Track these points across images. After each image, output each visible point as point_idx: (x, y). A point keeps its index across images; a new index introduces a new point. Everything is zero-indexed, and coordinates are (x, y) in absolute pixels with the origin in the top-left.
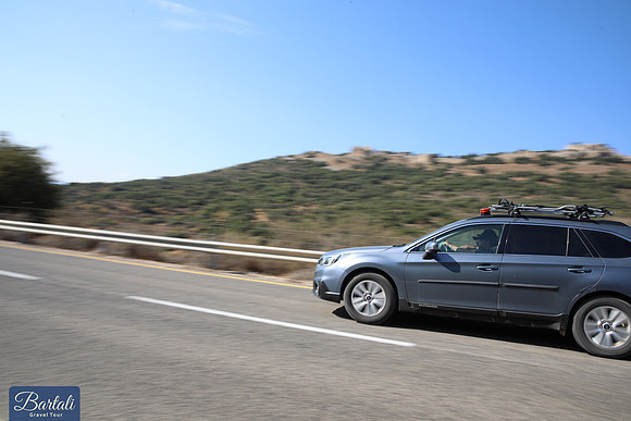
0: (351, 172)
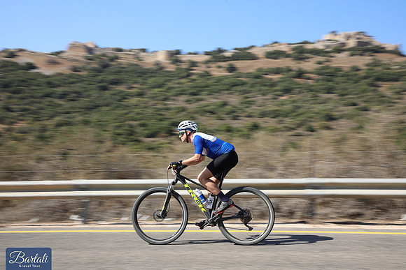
0: (70, 76)
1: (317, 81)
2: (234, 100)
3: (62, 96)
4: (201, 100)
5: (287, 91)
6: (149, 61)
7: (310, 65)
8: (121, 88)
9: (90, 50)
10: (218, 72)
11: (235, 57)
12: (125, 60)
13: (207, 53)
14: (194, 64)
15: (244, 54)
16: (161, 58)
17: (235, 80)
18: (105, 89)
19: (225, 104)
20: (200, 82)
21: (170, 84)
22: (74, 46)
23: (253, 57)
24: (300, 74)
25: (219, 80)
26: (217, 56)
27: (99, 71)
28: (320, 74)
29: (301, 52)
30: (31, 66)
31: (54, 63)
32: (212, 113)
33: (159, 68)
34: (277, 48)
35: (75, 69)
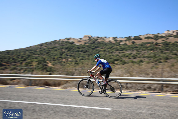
0: (84, 45)
1: (162, 46)
2: (134, 52)
3: (82, 51)
4: (124, 52)
5: (152, 50)
6: (107, 40)
7: (160, 41)
8: (99, 49)
9: (90, 37)
10: (129, 43)
11: (134, 39)
12: (100, 40)
13: (125, 38)
14: (121, 41)
15: (137, 38)
16: (111, 39)
17: (135, 46)
18: (94, 49)
19: (131, 54)
20: (123, 47)
21: (113, 47)
22: (85, 36)
23: (141, 39)
24: (157, 44)
25: (129, 46)
26: (129, 38)
27: (92, 44)
28: (163, 44)
29: (157, 37)
30: (73, 43)
31: (79, 41)
32: (127, 57)
33: (110, 42)
34: (149, 36)
35: (85, 43)
